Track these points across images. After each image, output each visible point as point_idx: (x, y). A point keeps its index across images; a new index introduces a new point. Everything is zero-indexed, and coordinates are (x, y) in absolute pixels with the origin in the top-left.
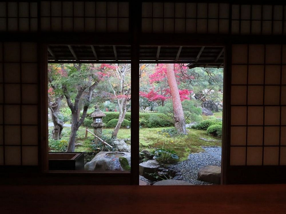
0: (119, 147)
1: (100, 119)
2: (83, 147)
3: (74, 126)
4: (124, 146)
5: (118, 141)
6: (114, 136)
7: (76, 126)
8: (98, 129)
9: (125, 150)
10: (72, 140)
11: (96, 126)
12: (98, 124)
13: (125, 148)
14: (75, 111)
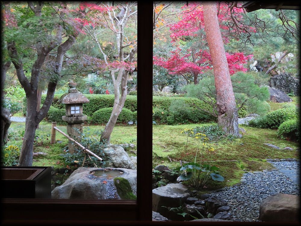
0: (114, 158)
1: (78, 108)
2: (48, 159)
3: (30, 121)
4: (122, 157)
5: (111, 148)
6: (105, 138)
7: (34, 119)
8: (75, 125)
9: (126, 165)
10: (27, 145)
11: (72, 120)
12: (75, 116)
13: (124, 162)
14: (33, 92)
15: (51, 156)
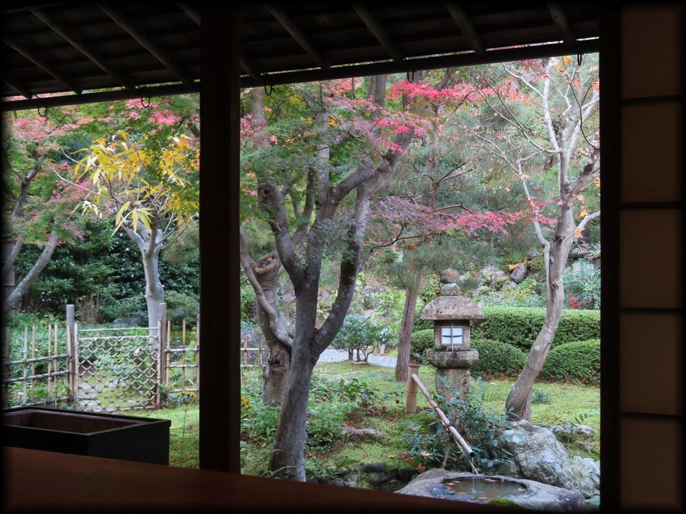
0: (521, 456)
1: (458, 331)
2: (385, 445)
3: (300, 347)
4: (543, 453)
5: (521, 431)
7: (307, 345)
8: (451, 372)
9: (549, 474)
10: (290, 399)
11: (442, 358)
12: (450, 350)
13: (545, 467)
14: (308, 286)
15: (393, 440)
